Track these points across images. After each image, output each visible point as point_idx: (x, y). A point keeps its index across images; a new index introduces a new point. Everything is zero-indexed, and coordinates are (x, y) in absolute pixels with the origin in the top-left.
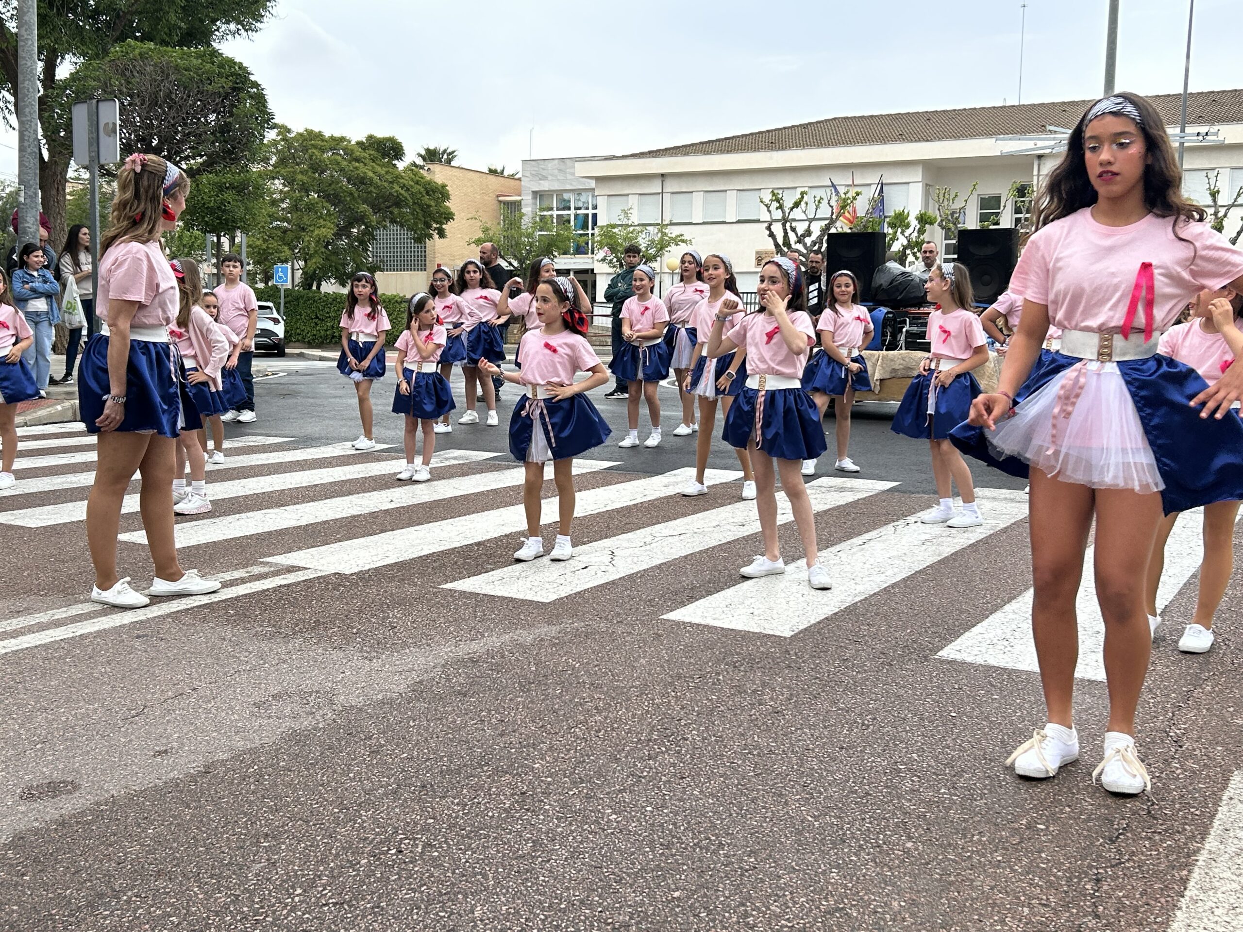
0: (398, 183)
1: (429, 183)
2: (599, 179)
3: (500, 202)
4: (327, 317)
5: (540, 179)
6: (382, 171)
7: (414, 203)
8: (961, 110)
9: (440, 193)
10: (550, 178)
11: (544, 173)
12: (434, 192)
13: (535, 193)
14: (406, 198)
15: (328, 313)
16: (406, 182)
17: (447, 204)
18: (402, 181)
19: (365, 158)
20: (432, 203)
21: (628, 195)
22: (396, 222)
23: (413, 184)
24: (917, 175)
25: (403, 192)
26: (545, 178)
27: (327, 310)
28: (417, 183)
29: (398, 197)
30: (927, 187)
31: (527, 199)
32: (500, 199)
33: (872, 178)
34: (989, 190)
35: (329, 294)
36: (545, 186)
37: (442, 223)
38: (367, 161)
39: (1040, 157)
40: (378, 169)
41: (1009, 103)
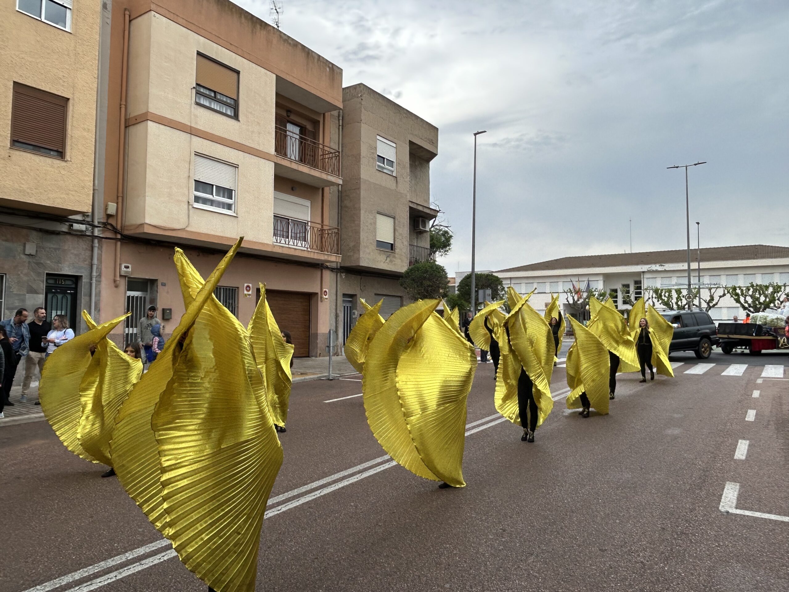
24: (601, 278)
30: (604, 281)
33: (586, 279)
34: (626, 283)
39: (643, 272)
41: (627, 252)
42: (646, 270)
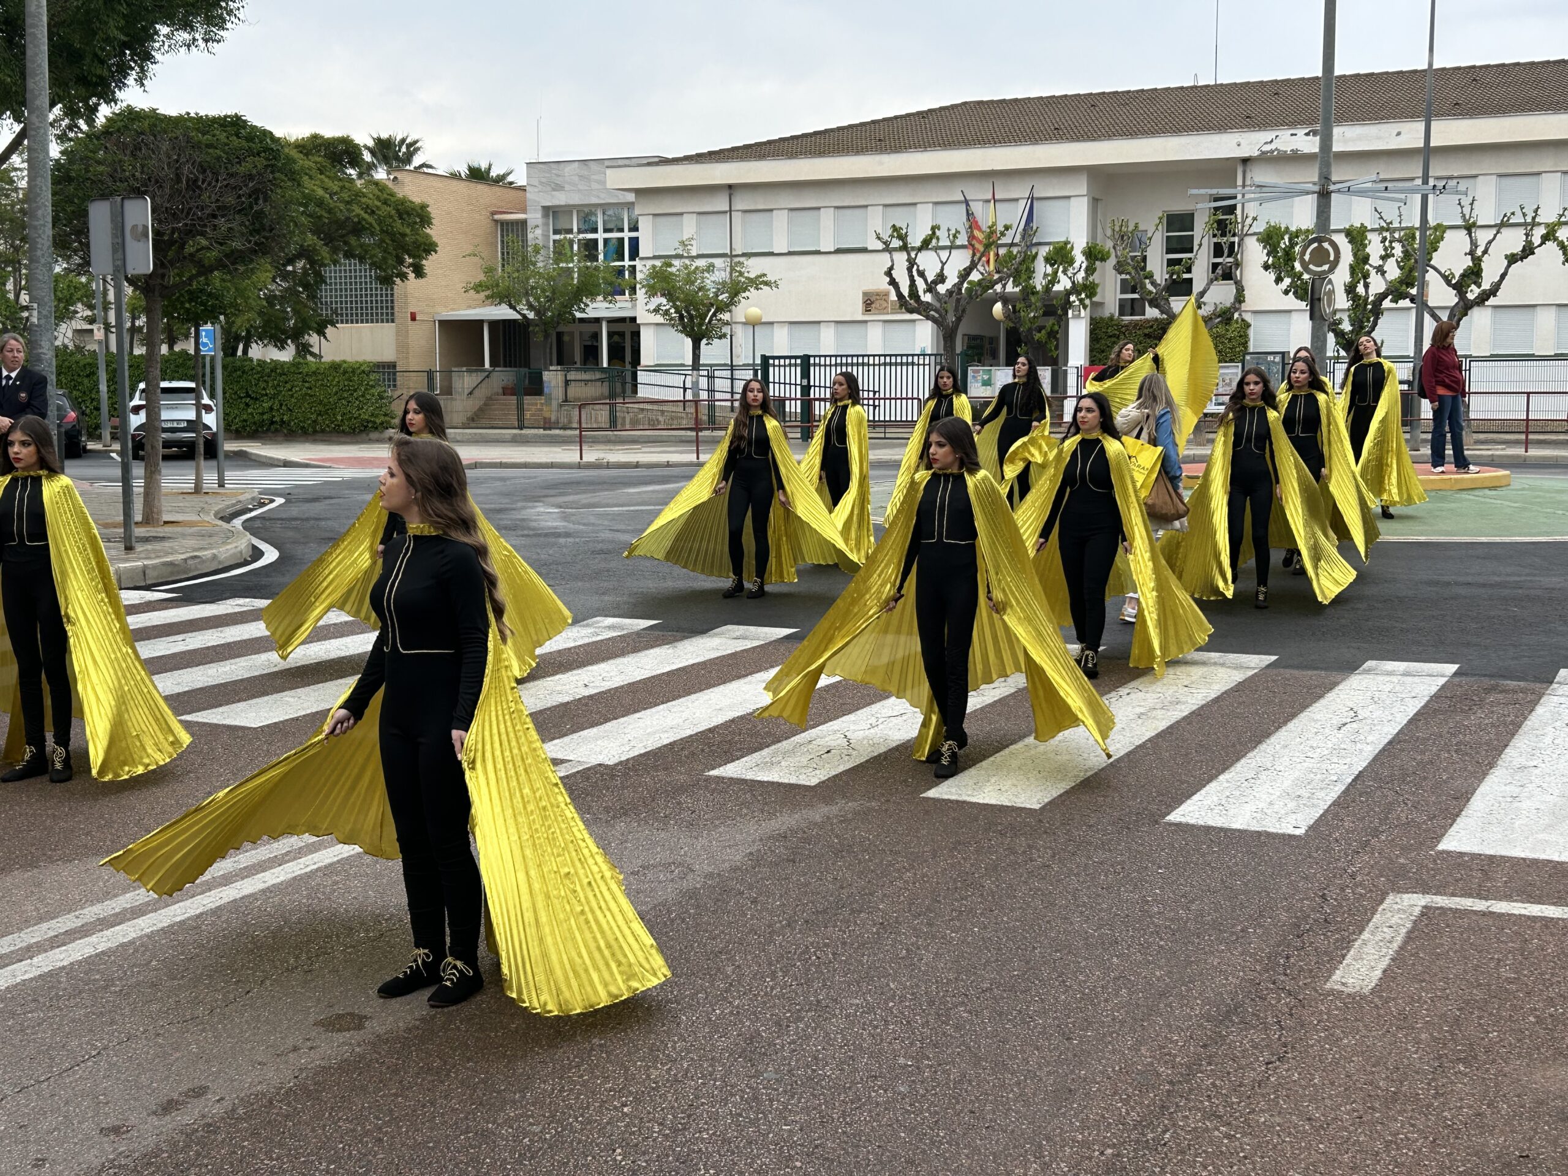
0: (359, 203)
1: (403, 201)
2: (639, 192)
3: (496, 221)
4: (263, 395)
5: (554, 190)
6: (335, 186)
7: (382, 231)
8: (1137, 91)
9: (420, 216)
10: (567, 187)
11: (559, 181)
12: (409, 214)
13: (547, 210)
14: (371, 225)
15: (264, 389)
16: (370, 202)
17: (428, 231)
18: (364, 200)
19: (310, 169)
20: (408, 231)
21: (682, 214)
22: (353, 256)
23: (379, 204)
24: (1080, 187)
25: (366, 216)
26: (558, 188)
27: (262, 385)
28: (385, 203)
29: (359, 222)
30: (1095, 202)
31: (534, 217)
32: (497, 217)
33: (1021, 191)
34: (1179, 206)
35: (265, 362)
36: (560, 199)
37: (421, 258)
38: (313, 173)
39: (1245, 161)
40: (329, 183)
41: (1201, 83)
42: (1256, 153)
